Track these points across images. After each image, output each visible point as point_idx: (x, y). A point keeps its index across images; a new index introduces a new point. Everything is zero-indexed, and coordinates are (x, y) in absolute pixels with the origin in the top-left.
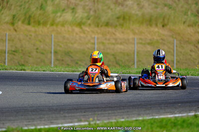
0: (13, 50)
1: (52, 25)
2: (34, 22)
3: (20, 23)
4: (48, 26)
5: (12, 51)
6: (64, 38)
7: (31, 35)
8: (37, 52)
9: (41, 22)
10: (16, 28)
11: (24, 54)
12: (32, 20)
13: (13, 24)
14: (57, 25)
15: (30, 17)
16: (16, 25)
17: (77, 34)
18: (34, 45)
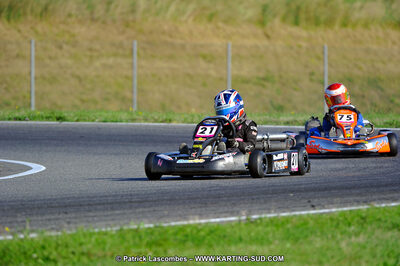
0: (261, 75)
1: (344, 25)
2: (308, 19)
3: (277, 21)
4: (337, 27)
5: (258, 78)
6: (367, 51)
7: (300, 47)
8: (311, 80)
9: (323, 18)
10: (269, 33)
11: (284, 85)
12: (302, 16)
13: (262, 23)
14: (355, 25)
15: (298, 8)
16: (269, 24)
17: (394, 43)
18: (306, 66)
